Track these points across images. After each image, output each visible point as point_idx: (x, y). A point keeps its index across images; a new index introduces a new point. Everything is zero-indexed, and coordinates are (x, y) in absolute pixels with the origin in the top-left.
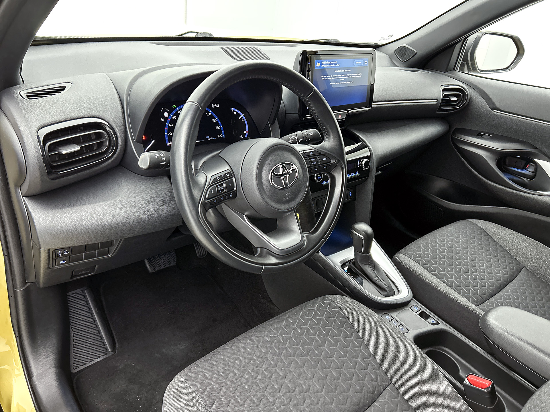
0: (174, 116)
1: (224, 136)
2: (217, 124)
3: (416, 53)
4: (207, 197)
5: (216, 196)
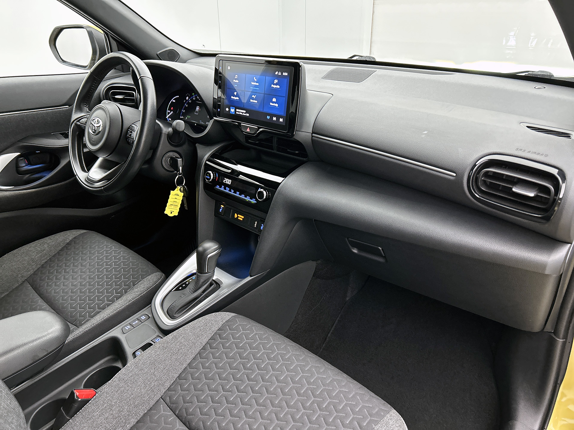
4: (80, 121)
5: (85, 124)
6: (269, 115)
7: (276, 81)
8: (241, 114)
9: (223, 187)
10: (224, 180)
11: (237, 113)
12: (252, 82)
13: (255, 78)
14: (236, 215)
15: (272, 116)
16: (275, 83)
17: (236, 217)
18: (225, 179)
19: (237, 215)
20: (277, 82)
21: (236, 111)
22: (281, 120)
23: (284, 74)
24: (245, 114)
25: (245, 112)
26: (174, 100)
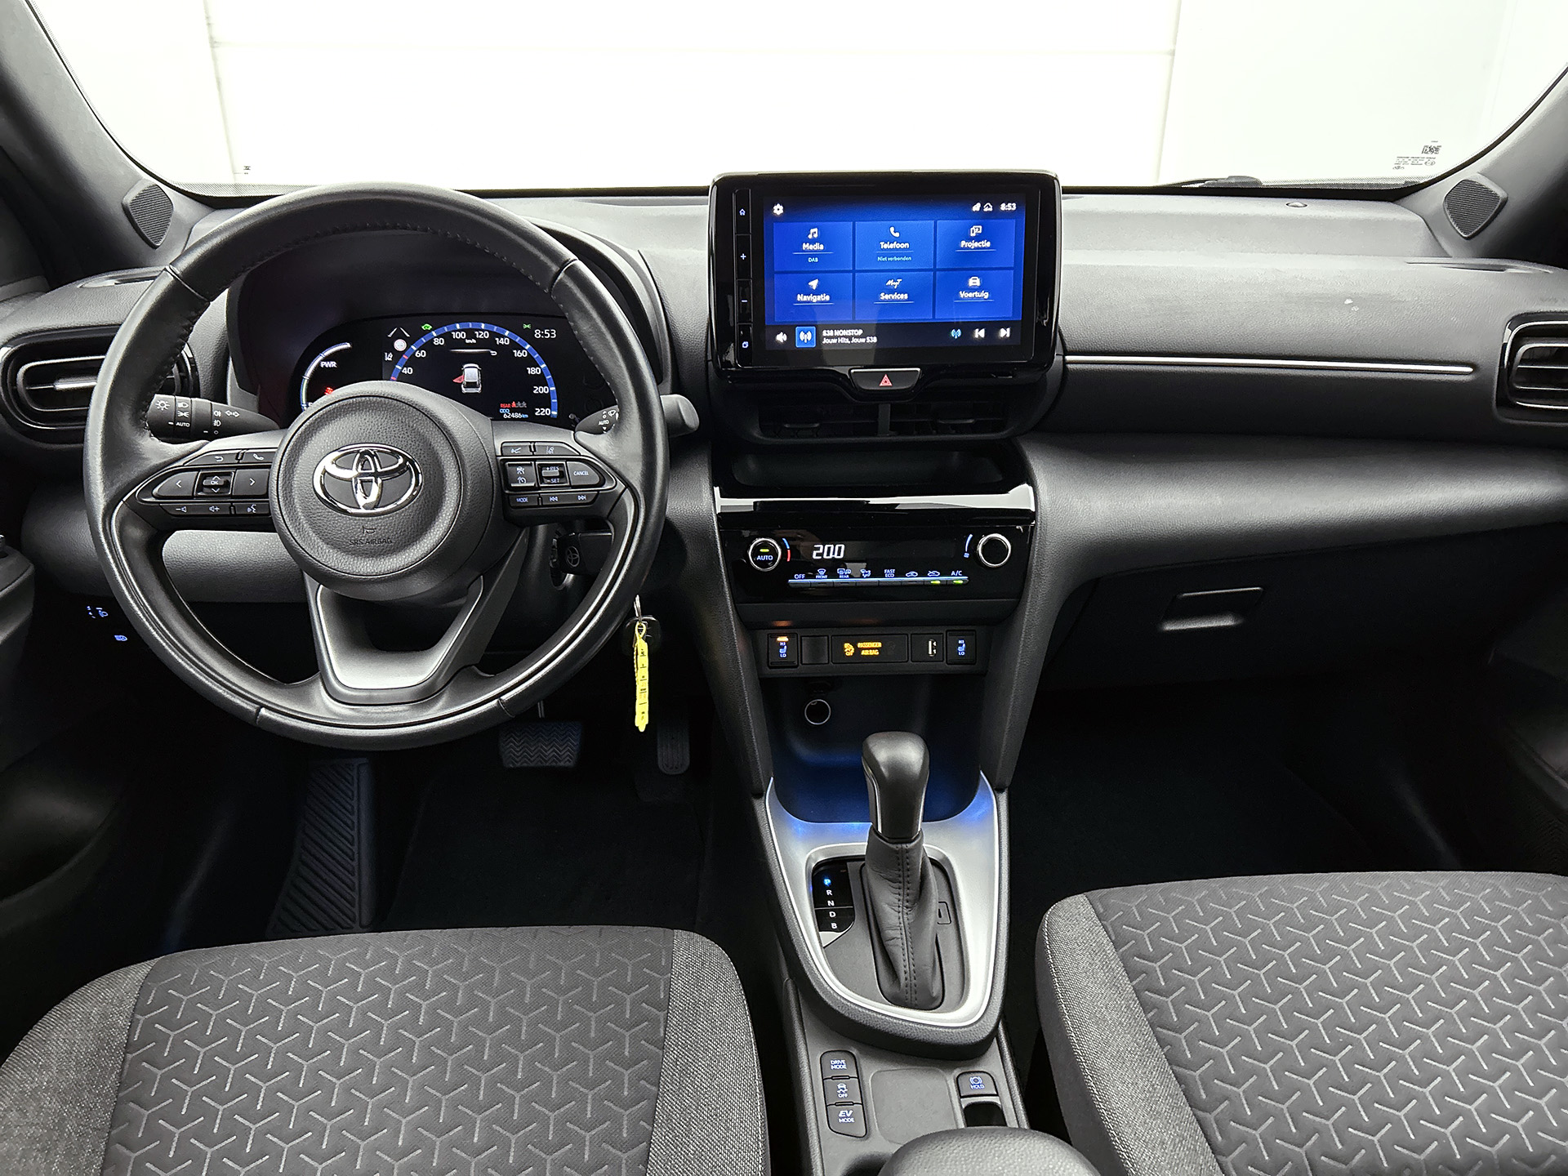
0: (420, 349)
1: (555, 413)
2: (540, 380)
3: (1505, 202)
4: (156, 491)
5: (192, 497)
6: (956, 326)
7: (976, 230)
8: (842, 340)
9: (822, 572)
10: (815, 553)
11: (825, 341)
12: (882, 243)
13: (892, 229)
14: (849, 649)
15: (968, 327)
16: (973, 235)
17: (853, 651)
18: (818, 549)
19: (855, 646)
20: (980, 232)
21: (819, 338)
22: (1004, 333)
23: (1003, 207)
24: (863, 340)
25: (860, 332)
26: (326, 359)
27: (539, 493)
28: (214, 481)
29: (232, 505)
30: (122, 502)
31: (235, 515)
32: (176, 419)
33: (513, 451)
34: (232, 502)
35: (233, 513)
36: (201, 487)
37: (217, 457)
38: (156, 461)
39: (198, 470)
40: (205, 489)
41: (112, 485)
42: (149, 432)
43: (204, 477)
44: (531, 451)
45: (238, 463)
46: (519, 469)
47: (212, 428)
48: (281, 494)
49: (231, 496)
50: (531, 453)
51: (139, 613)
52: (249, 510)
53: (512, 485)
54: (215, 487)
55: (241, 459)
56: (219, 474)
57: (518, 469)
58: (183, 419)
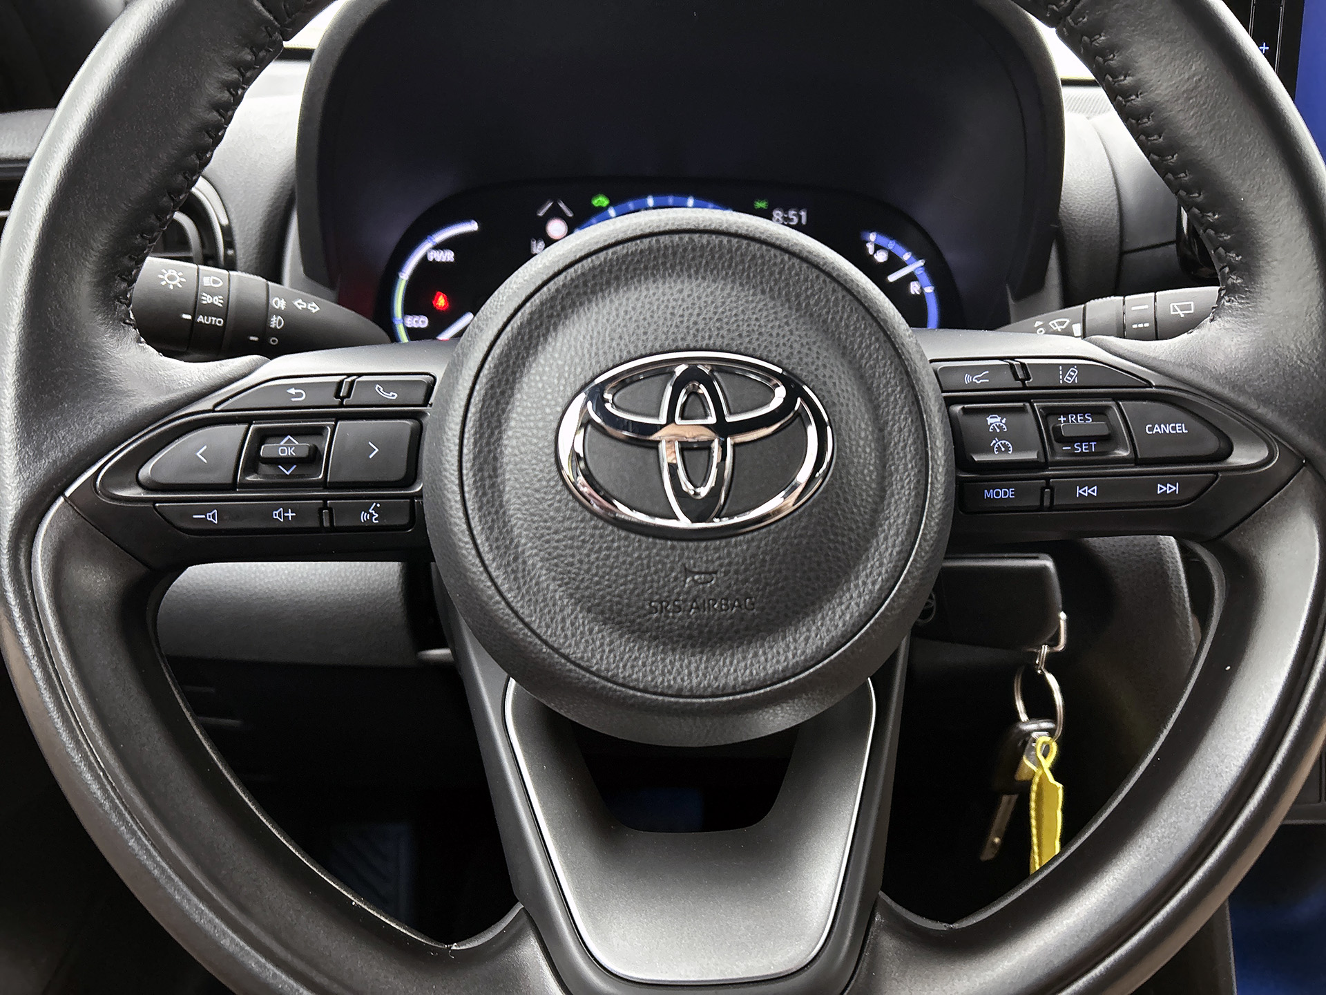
4: (146, 472)
5: (232, 487)
26: (440, 247)
27: (1047, 478)
28: (287, 448)
29: (325, 506)
30: (62, 499)
31: (332, 528)
32: (197, 308)
33: (968, 379)
34: (325, 499)
35: (326, 524)
36: (254, 462)
37: (292, 391)
38: (149, 399)
39: (248, 420)
40: (264, 468)
41: (39, 454)
42: (134, 332)
43: (263, 437)
44: (1016, 378)
45: (341, 405)
46: (993, 421)
47: (265, 331)
48: (468, 481)
49: (324, 485)
50: (1019, 384)
51: (95, 787)
52: (364, 517)
53: (977, 458)
54: (287, 462)
55: (348, 395)
56: (296, 433)
57: (990, 420)
58: (211, 310)
